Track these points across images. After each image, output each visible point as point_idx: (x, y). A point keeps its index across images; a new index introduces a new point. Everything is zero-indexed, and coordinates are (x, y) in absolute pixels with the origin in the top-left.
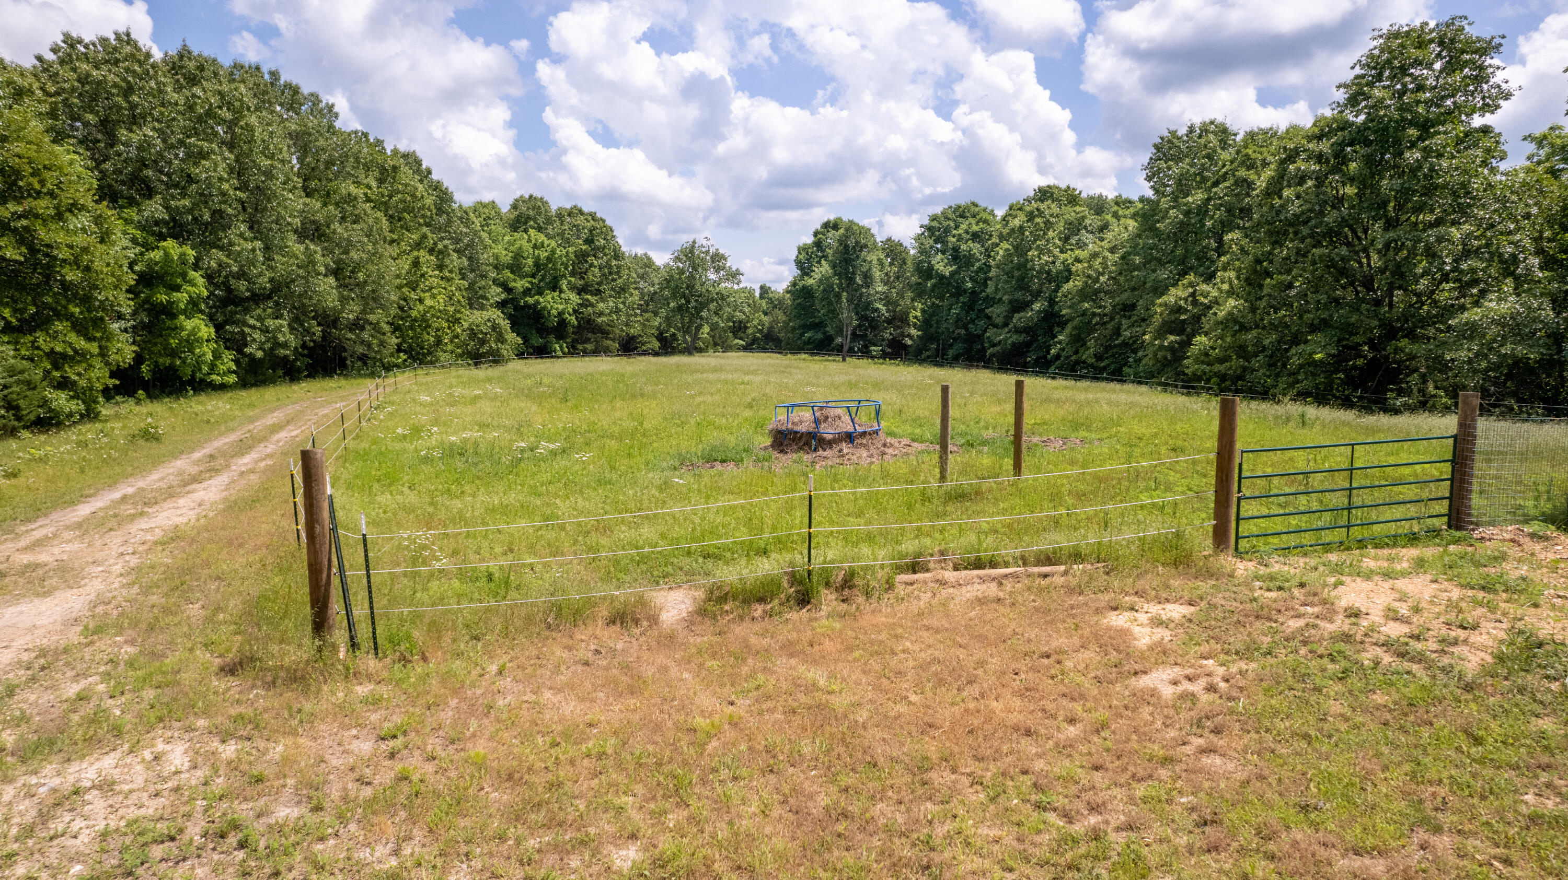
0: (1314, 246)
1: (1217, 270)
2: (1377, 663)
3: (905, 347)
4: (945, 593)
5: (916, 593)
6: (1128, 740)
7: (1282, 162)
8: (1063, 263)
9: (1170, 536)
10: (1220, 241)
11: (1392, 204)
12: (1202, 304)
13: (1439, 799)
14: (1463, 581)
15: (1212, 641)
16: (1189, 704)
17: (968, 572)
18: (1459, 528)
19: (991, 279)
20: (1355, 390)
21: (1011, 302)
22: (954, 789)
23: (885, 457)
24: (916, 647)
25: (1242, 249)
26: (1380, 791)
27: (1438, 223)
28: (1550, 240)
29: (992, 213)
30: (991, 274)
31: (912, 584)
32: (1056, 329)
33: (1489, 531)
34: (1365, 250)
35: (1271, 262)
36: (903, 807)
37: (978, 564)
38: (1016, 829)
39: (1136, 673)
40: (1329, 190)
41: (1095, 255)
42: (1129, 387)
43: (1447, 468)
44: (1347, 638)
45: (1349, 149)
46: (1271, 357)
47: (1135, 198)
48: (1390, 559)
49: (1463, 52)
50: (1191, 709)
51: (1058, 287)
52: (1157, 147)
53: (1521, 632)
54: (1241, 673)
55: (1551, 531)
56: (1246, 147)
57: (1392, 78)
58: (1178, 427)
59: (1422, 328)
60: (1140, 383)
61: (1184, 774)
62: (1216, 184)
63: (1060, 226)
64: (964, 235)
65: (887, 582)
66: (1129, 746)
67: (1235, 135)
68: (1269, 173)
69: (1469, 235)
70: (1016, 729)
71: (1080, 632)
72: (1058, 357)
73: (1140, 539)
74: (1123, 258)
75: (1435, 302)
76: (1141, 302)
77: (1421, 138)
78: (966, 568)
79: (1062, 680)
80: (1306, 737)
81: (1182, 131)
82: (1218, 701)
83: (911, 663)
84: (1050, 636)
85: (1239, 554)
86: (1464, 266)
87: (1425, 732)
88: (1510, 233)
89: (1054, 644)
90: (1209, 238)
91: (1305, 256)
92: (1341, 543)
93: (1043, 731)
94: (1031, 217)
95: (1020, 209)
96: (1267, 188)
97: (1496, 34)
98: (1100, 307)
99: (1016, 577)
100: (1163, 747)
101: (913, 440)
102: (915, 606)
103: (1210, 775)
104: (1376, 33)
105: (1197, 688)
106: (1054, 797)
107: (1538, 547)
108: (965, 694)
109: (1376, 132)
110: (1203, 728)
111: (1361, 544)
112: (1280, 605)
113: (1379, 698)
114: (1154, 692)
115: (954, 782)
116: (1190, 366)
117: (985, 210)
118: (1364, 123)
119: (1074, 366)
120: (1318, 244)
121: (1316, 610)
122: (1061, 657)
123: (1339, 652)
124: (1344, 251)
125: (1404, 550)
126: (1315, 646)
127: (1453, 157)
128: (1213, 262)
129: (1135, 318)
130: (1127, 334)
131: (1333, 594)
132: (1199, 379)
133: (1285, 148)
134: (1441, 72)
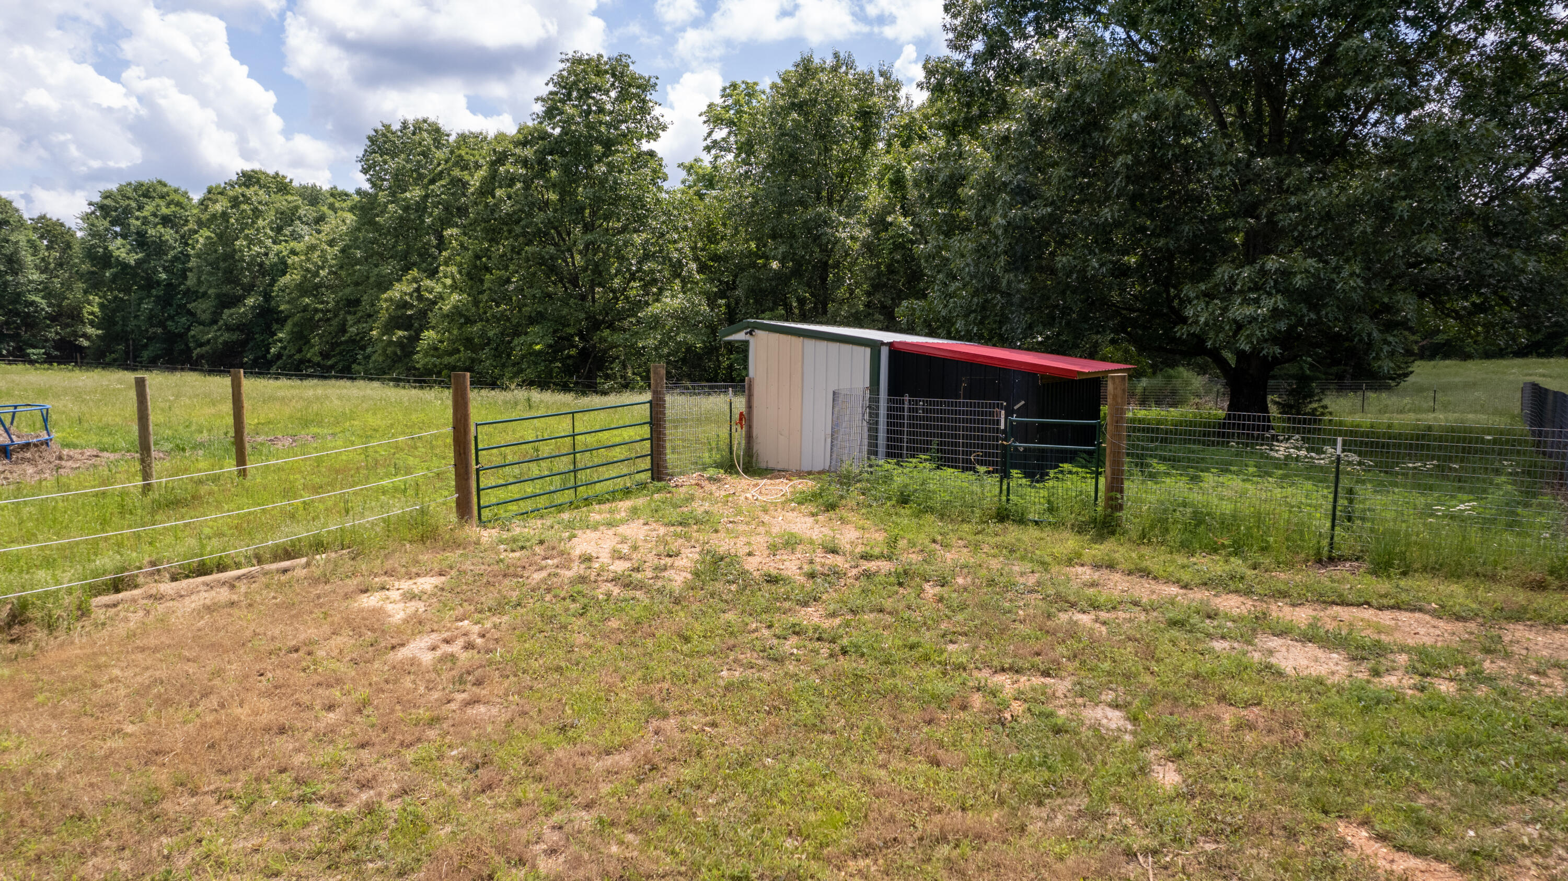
0: (527, 245)
1: (439, 265)
2: (609, 595)
3: (81, 349)
4: (161, 608)
5: (122, 614)
6: (392, 711)
7: (493, 164)
8: (277, 255)
9: (414, 514)
10: (440, 238)
11: (587, 211)
12: (427, 299)
13: (665, 692)
14: (666, 520)
15: (465, 604)
16: (449, 665)
17: (191, 580)
18: (660, 479)
19: (191, 270)
20: (571, 376)
21: (218, 296)
22: (196, 813)
23: (62, 471)
24: (130, 673)
25: (462, 245)
26: (621, 698)
27: (624, 230)
28: (702, 250)
29: (185, 194)
30: (190, 265)
31: (115, 605)
32: (275, 326)
33: (680, 480)
34: (569, 250)
35: (489, 258)
36: (127, 853)
37: (202, 570)
38: (278, 830)
39: (393, 648)
40: (535, 193)
41: (312, 248)
42: (360, 383)
43: (646, 431)
44: (583, 579)
45: (549, 158)
46: (496, 349)
47: (351, 190)
48: (611, 512)
49: (630, 85)
50: (451, 669)
51: (274, 281)
52: (370, 138)
53: (708, 552)
54: (495, 626)
55: (721, 473)
56: (459, 149)
57: (579, 98)
58: (414, 417)
59: (619, 321)
60: (371, 379)
61: (451, 729)
62: (432, 181)
63: (271, 215)
64: (151, 218)
65: (79, 609)
66: (393, 717)
67: (448, 135)
68: (482, 173)
69: (647, 240)
70: (267, 729)
71: (329, 619)
72: (279, 356)
73: (384, 520)
74: (343, 251)
75: (627, 298)
76: (365, 297)
77: (605, 155)
78: (187, 577)
79: (316, 670)
80: (558, 669)
81: (396, 127)
82: (477, 656)
83: (122, 692)
84: (297, 629)
85: (482, 523)
86: (645, 268)
87: (650, 643)
88: (675, 242)
89: (302, 637)
90: (428, 234)
91: (519, 253)
92: (571, 502)
93: (299, 725)
94: (235, 202)
95: (221, 193)
96: (481, 187)
97: (652, 74)
98: (322, 303)
99: (251, 577)
100: (428, 710)
101: (102, 450)
102: (121, 630)
103: (476, 723)
104: (564, 57)
105: (455, 648)
106: (319, 786)
107: (714, 488)
108: (199, 710)
109: (570, 144)
110: (465, 683)
111: (587, 501)
112: (524, 562)
113: (614, 624)
114: (413, 661)
115: (195, 805)
116: (420, 360)
117: (176, 191)
118: (560, 135)
119: (298, 366)
120: (529, 243)
121: (556, 561)
122: (311, 648)
123: (579, 593)
124: (552, 250)
125: (621, 503)
126: (558, 591)
127: (630, 174)
128: (435, 258)
129: (360, 314)
130: (353, 330)
131: (568, 546)
132: (429, 372)
133: (494, 150)
134: (616, 99)
